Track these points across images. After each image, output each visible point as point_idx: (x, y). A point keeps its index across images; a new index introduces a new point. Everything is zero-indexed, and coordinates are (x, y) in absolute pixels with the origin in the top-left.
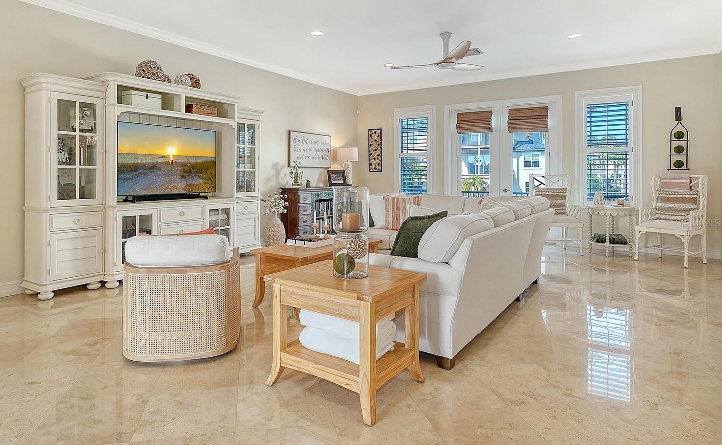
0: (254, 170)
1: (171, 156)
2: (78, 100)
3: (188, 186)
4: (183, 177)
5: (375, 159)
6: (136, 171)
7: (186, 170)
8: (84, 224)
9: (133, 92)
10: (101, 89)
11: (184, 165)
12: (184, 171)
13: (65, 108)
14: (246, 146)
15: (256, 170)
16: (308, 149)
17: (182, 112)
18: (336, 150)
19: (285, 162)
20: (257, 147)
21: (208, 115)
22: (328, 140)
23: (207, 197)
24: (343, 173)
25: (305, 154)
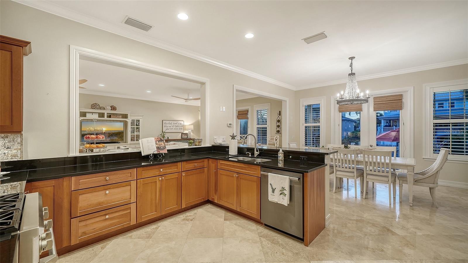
1: (104, 131)
4: (109, 137)
7: (111, 135)
9: (87, 113)
11: (109, 133)
12: (109, 135)
14: (135, 127)
15: (140, 134)
16: (172, 126)
17: (106, 118)
18: (186, 126)
19: (161, 131)
20: (140, 126)
21: (118, 118)
22: (183, 122)
23: (120, 143)
24: (187, 134)
25: (170, 128)
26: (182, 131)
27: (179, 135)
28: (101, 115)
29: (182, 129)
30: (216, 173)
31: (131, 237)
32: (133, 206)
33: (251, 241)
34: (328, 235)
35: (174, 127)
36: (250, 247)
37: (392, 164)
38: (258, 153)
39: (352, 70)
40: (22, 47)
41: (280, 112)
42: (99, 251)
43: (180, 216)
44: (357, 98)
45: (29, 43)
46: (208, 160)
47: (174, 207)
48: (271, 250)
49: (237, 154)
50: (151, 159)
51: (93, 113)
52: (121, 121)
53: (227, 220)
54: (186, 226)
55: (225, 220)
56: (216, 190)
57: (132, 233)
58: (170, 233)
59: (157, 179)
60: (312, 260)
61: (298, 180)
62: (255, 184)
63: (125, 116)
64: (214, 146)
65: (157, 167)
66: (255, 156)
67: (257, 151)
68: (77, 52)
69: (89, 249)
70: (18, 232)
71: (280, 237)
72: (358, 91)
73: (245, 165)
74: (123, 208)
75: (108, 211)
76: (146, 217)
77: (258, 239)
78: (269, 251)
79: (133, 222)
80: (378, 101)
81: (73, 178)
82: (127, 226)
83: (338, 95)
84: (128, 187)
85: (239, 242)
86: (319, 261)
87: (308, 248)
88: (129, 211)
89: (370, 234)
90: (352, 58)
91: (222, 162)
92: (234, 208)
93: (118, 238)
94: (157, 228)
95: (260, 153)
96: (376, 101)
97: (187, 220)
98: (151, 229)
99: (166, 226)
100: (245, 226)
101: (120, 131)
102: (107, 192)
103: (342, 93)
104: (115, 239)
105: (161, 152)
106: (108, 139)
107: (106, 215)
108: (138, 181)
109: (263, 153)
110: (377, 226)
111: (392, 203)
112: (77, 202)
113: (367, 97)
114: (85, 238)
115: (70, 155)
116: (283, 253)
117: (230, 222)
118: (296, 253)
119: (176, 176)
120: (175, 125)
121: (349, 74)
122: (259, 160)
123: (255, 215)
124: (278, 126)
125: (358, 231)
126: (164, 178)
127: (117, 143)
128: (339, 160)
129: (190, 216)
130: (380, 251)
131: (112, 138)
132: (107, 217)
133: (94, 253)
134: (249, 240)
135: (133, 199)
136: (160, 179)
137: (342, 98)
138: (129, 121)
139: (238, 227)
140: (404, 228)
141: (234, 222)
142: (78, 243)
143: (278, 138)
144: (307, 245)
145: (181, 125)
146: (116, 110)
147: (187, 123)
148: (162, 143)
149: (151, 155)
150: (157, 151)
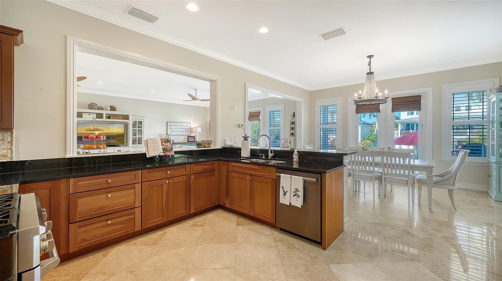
0: (141, 137)
14: (137, 129)
15: (143, 137)
16: (177, 129)
17: (104, 119)
18: (192, 128)
19: (165, 133)
20: (143, 129)
21: (118, 119)
22: (189, 125)
23: (120, 146)
24: (194, 137)
25: (176, 130)
26: (188, 134)
27: (185, 137)
28: (100, 116)
29: (188, 131)
30: (228, 177)
31: (136, 243)
32: (138, 211)
33: (266, 246)
34: (346, 238)
35: (180, 130)
36: (266, 252)
37: (411, 166)
38: (273, 154)
39: (370, 69)
40: (13, 36)
41: (294, 113)
42: (100, 259)
43: (189, 222)
44: (376, 98)
45: (21, 31)
46: (219, 163)
47: (182, 212)
48: (288, 255)
49: (250, 156)
50: (156, 161)
51: (90, 114)
52: (121, 123)
53: (239, 225)
54: (195, 231)
55: (237, 225)
56: (227, 194)
57: (136, 239)
58: (178, 239)
59: (164, 181)
60: (331, 264)
61: (316, 181)
62: (270, 186)
63: (126, 117)
64: (225, 148)
65: (164, 168)
66: (270, 158)
67: (272, 153)
68: (74, 44)
69: (89, 257)
70: (17, 231)
71: (297, 241)
72: (377, 91)
73: (259, 167)
74: (126, 212)
75: (109, 216)
76: (152, 222)
77: (273, 244)
78: (286, 255)
79: (138, 228)
80: (396, 102)
81: (72, 180)
82: (131, 232)
83: (356, 95)
84: (133, 191)
85: (254, 247)
86: (338, 265)
87: (326, 252)
88: (133, 216)
89: (390, 237)
90: (370, 57)
91: (233, 164)
92: (247, 212)
93: (121, 245)
94: (164, 234)
95: (275, 154)
96: (395, 102)
97: (197, 226)
98: (158, 236)
99: (173, 232)
100: (259, 231)
101: (120, 134)
102: (109, 195)
103: (360, 92)
104: (118, 246)
105: (168, 154)
107: (108, 220)
108: (143, 184)
109: (278, 155)
110: (397, 228)
111: (411, 206)
112: (76, 206)
113: (386, 97)
114: (85, 244)
115: (67, 156)
116: (300, 257)
117: (243, 227)
118: (313, 257)
119: (184, 178)
120: (181, 127)
121: (367, 73)
122: (274, 162)
123: (269, 219)
124: (293, 129)
125: (377, 234)
126: (171, 181)
127: (117, 146)
128: (357, 162)
129: (199, 221)
130: (400, 253)
131: (109, 141)
132: (109, 222)
133: (95, 261)
134: (264, 244)
135: (138, 204)
136: (167, 182)
137: (360, 98)
138: (130, 122)
139: (251, 232)
140: (423, 230)
141: (247, 227)
142: (77, 250)
143: (292, 141)
144: (325, 249)
145: (188, 127)
146: (115, 110)
147: (193, 125)
148: (169, 144)
149: (157, 156)
150: (163, 153)
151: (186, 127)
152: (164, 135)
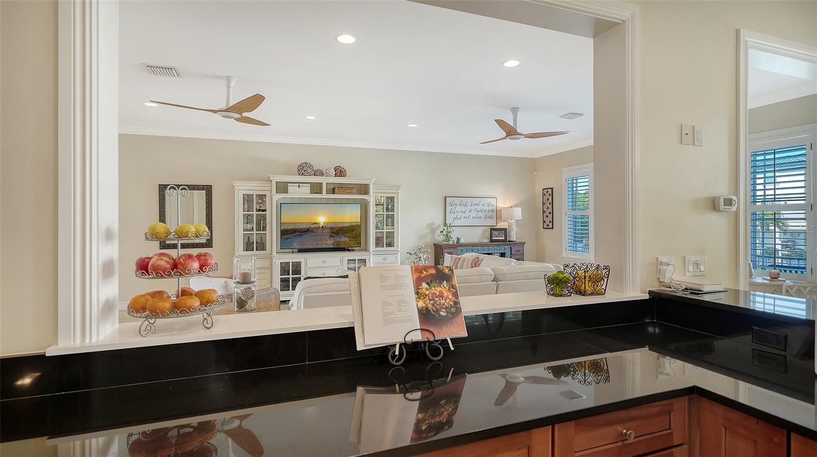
0: (393, 231)
1: (322, 223)
2: (255, 193)
3: (336, 242)
4: (331, 236)
5: (547, 216)
6: (294, 233)
7: (334, 232)
8: (259, 266)
9: (289, 184)
10: (269, 185)
11: (332, 228)
12: (333, 232)
13: (248, 199)
15: (395, 230)
16: (467, 211)
17: (324, 194)
18: (501, 210)
19: (441, 222)
20: (395, 213)
21: (348, 193)
22: (493, 201)
23: (354, 250)
24: (505, 230)
25: (464, 215)
26: (491, 222)
27: (484, 232)
28: (316, 188)
29: (491, 217)
35: (473, 214)
50: (392, 366)
51: (301, 185)
52: (354, 202)
63: (364, 189)
64: (661, 298)
101: (354, 224)
105: (441, 333)
106: (329, 242)
120: (475, 207)
127: (349, 250)
131: (337, 239)
138: (371, 199)
145: (491, 208)
146: (344, 176)
147: (502, 203)
148: (444, 288)
149: (395, 345)
150: (422, 330)
151: (486, 208)
152: (439, 226)
